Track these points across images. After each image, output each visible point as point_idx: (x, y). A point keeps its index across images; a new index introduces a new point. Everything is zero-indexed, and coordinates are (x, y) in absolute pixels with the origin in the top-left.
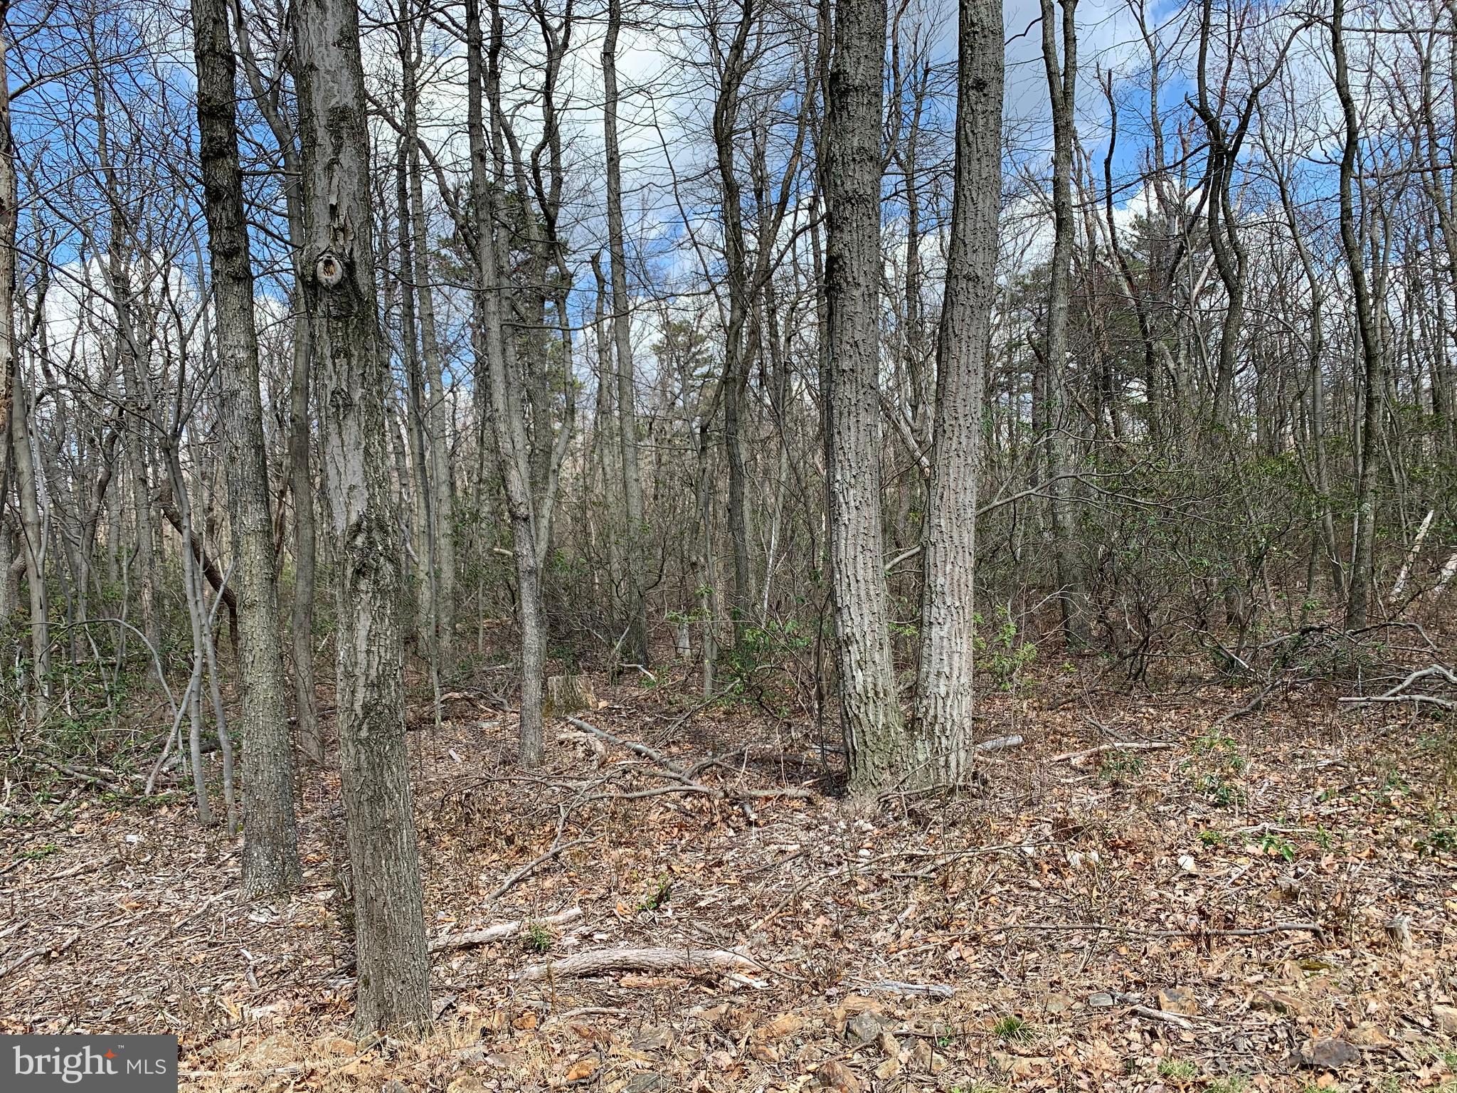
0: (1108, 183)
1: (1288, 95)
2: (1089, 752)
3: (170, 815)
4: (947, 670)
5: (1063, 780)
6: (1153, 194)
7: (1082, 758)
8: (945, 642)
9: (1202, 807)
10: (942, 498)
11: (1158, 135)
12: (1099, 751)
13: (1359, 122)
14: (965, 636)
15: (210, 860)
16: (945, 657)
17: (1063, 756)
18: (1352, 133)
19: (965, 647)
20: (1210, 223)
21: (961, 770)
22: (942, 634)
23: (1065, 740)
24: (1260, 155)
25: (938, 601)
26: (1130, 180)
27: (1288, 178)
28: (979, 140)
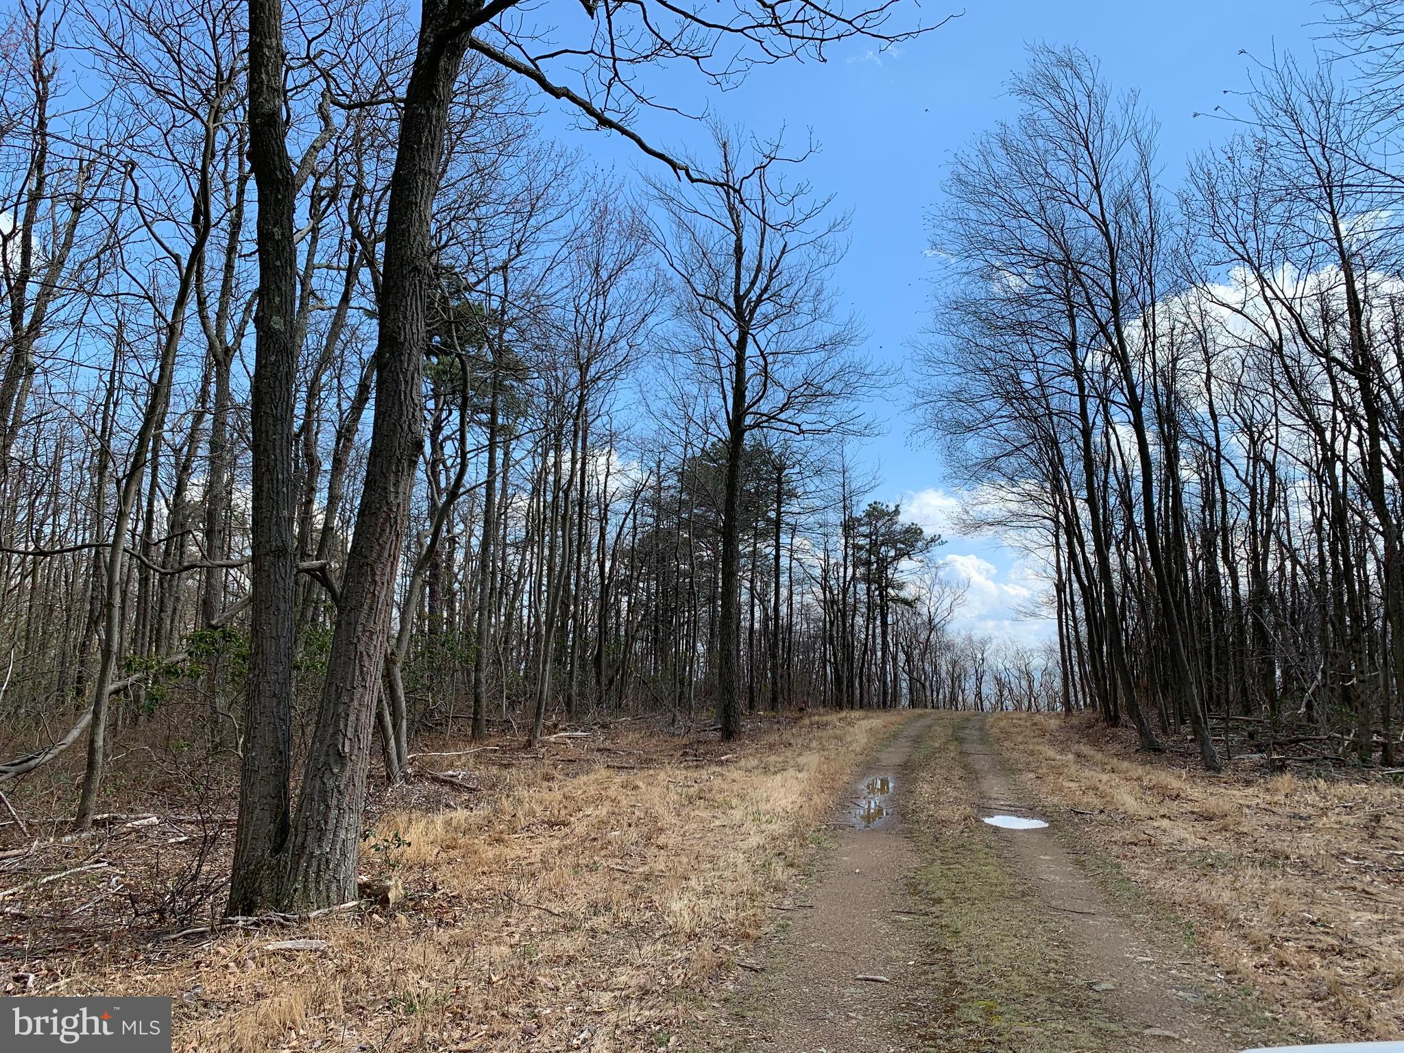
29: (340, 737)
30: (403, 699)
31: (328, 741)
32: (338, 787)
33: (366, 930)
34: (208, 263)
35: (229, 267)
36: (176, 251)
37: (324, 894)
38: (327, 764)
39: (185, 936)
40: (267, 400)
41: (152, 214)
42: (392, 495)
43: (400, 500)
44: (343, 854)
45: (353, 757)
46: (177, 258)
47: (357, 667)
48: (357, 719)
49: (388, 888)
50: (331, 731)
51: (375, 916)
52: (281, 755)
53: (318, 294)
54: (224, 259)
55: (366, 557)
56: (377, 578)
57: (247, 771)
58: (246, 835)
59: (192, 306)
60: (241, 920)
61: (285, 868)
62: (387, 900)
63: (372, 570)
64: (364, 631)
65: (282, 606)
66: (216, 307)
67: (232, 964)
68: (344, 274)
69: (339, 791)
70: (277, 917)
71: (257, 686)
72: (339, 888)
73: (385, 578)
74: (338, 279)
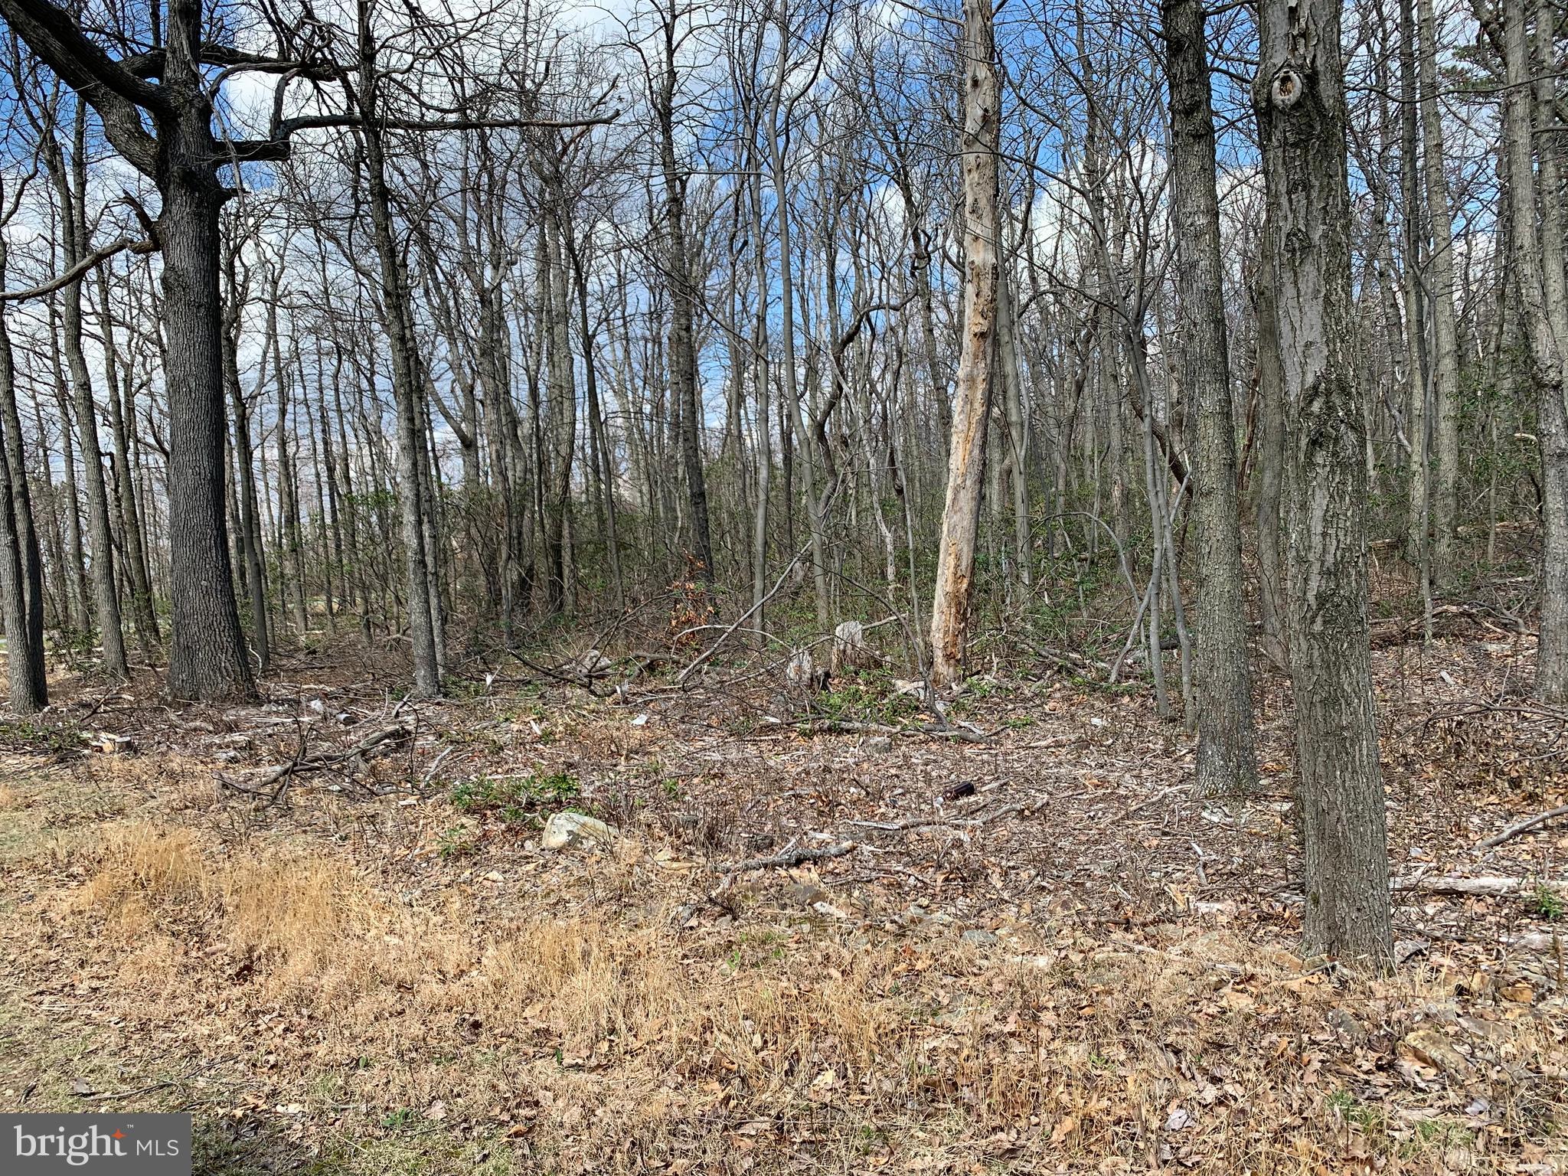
3: (1132, 705)
15: (1167, 753)
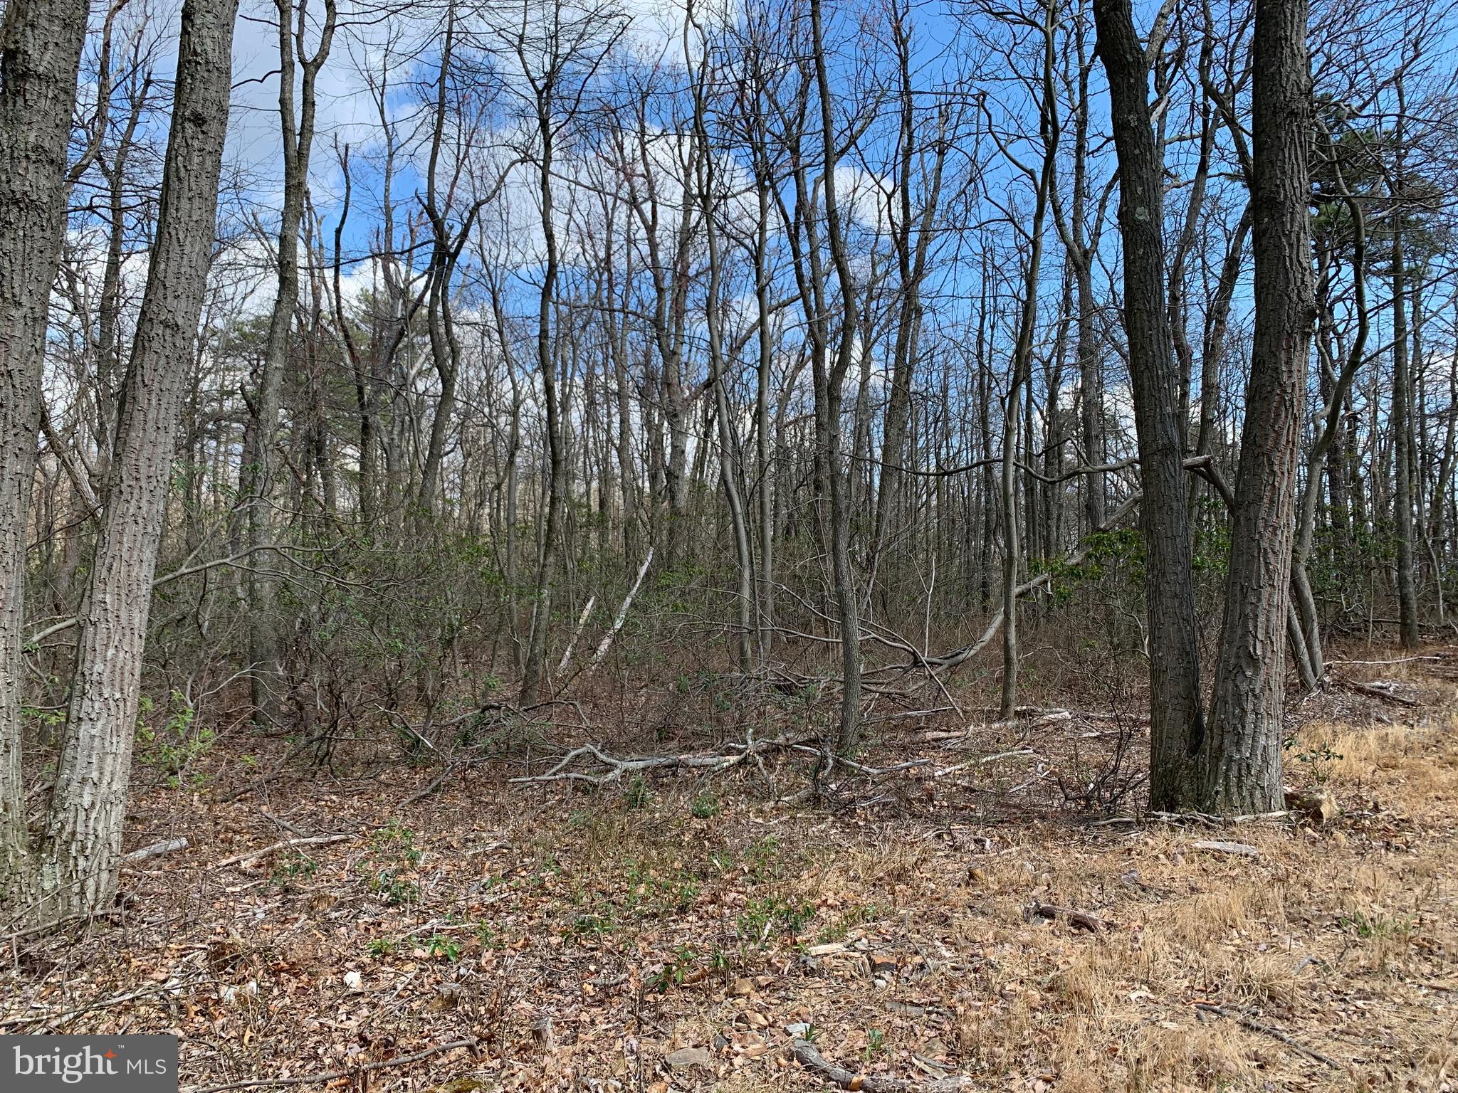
0: (337, 253)
1: (505, 217)
2: (261, 852)
4: (95, 775)
5: (229, 890)
6: (380, 273)
7: (254, 861)
8: (97, 742)
9: (373, 909)
10: (110, 570)
11: (389, 219)
12: (273, 851)
13: (558, 257)
14: (123, 734)
16: (94, 760)
17: (233, 859)
18: (552, 266)
19: (123, 746)
20: (430, 312)
21: (101, 896)
22: (93, 732)
23: (238, 837)
24: (477, 260)
25: (92, 692)
26: (358, 256)
27: (500, 290)
28: (193, 179)
29: (1251, 639)
30: (1311, 600)
31: (1237, 643)
32: (1253, 690)
33: (1300, 842)
34: (1059, 169)
35: (1080, 168)
36: (1029, 167)
37: (1248, 800)
38: (1238, 667)
39: (1112, 824)
40: (1139, 296)
41: (1005, 137)
42: (1285, 375)
43: (1295, 379)
44: (1265, 760)
45: (1267, 661)
46: (1031, 173)
47: (1262, 565)
48: (1268, 620)
49: (1320, 802)
50: (1239, 632)
51: (1309, 830)
52: (1189, 655)
53: (1173, 171)
54: (1073, 161)
55: (1261, 446)
56: (1276, 468)
57: (1156, 672)
58: (1161, 733)
59: (1049, 218)
60: (1165, 816)
61: (1203, 769)
62: (1320, 815)
63: (1269, 459)
64: (1266, 526)
65: (1175, 505)
66: (1071, 213)
67: (1161, 856)
68: (1198, 141)
69: (1254, 695)
70: (1201, 817)
71: (1158, 587)
72: (1264, 796)
73: (1285, 468)
74: (1193, 149)
